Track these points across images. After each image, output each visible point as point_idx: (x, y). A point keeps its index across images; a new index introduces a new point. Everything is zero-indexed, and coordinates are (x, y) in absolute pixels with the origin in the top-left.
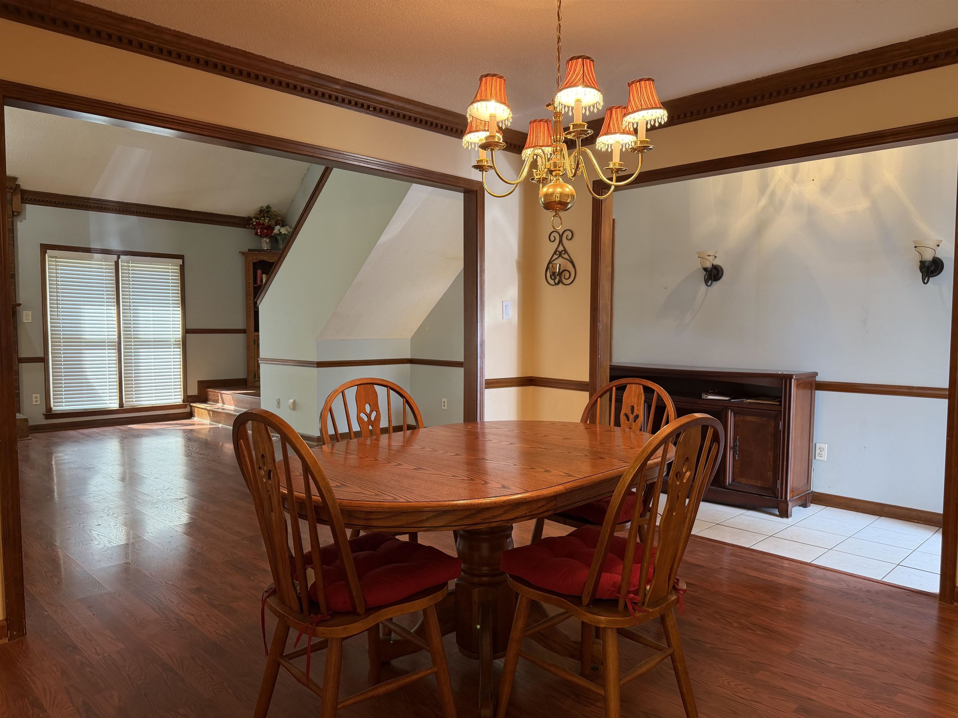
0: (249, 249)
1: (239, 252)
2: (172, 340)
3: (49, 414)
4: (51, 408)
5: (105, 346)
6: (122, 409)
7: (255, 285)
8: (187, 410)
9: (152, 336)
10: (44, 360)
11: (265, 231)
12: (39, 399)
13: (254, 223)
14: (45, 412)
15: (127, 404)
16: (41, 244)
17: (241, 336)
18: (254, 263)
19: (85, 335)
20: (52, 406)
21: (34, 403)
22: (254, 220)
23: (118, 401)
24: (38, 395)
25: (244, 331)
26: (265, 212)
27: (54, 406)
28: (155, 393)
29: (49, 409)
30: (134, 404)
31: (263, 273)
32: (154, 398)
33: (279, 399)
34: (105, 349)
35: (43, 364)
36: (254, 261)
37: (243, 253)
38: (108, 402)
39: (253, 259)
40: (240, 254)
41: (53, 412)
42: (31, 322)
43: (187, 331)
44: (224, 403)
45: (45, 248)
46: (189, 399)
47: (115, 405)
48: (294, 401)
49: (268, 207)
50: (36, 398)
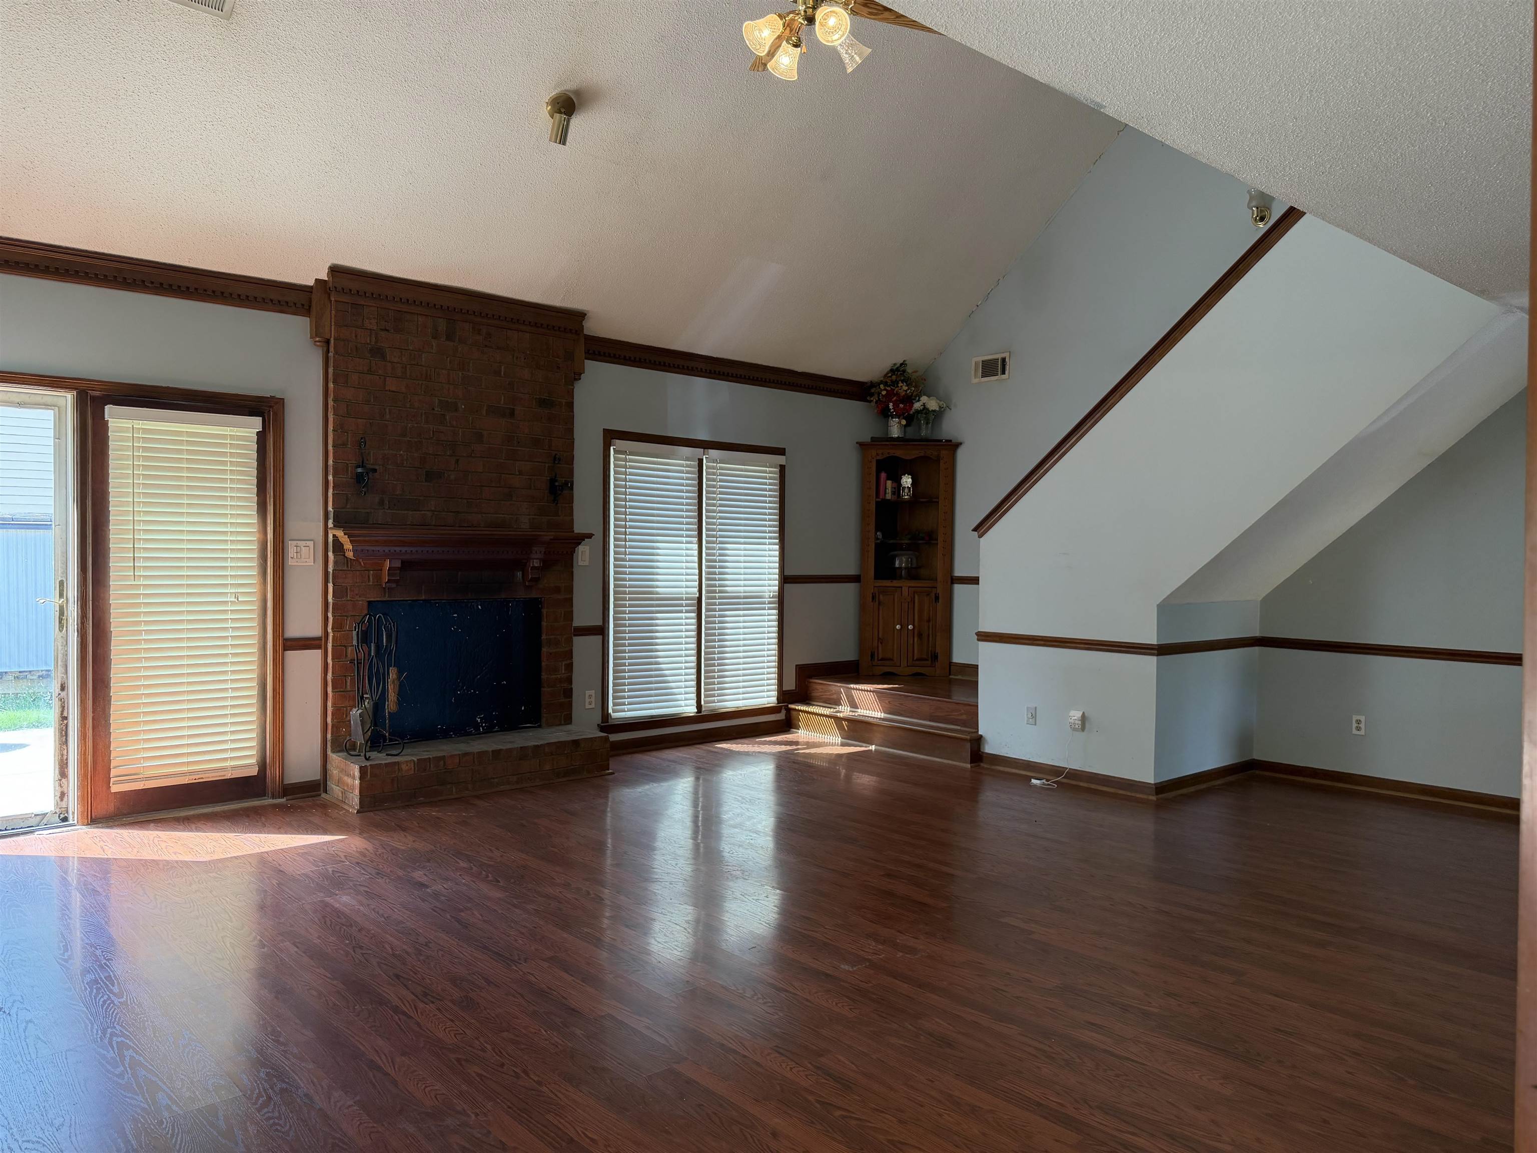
0: (872, 438)
1: (857, 443)
2: (767, 595)
3: (608, 725)
4: (608, 715)
5: (681, 605)
6: (701, 717)
7: (877, 500)
8: (781, 716)
9: (742, 589)
10: (601, 631)
11: (901, 406)
12: (593, 700)
13: (884, 393)
14: (600, 722)
15: (706, 707)
16: (604, 429)
17: (852, 587)
18: (878, 461)
19: (657, 587)
20: (610, 711)
21: (588, 706)
22: (882, 386)
23: (694, 702)
24: (593, 692)
25: (855, 579)
26: (898, 372)
27: (614, 711)
28: (744, 687)
29: (606, 716)
30: (716, 705)
31: (888, 479)
32: (741, 696)
33: (1036, 708)
34: (681, 612)
35: (601, 637)
36: (878, 458)
37: (861, 445)
38: (683, 703)
39: (877, 454)
40: (858, 445)
41: (611, 722)
42: (587, 564)
43: (785, 579)
44: (854, 705)
45: (611, 436)
46: (785, 697)
47: (690, 709)
48: (1083, 716)
49: (903, 364)
50: (590, 696)
